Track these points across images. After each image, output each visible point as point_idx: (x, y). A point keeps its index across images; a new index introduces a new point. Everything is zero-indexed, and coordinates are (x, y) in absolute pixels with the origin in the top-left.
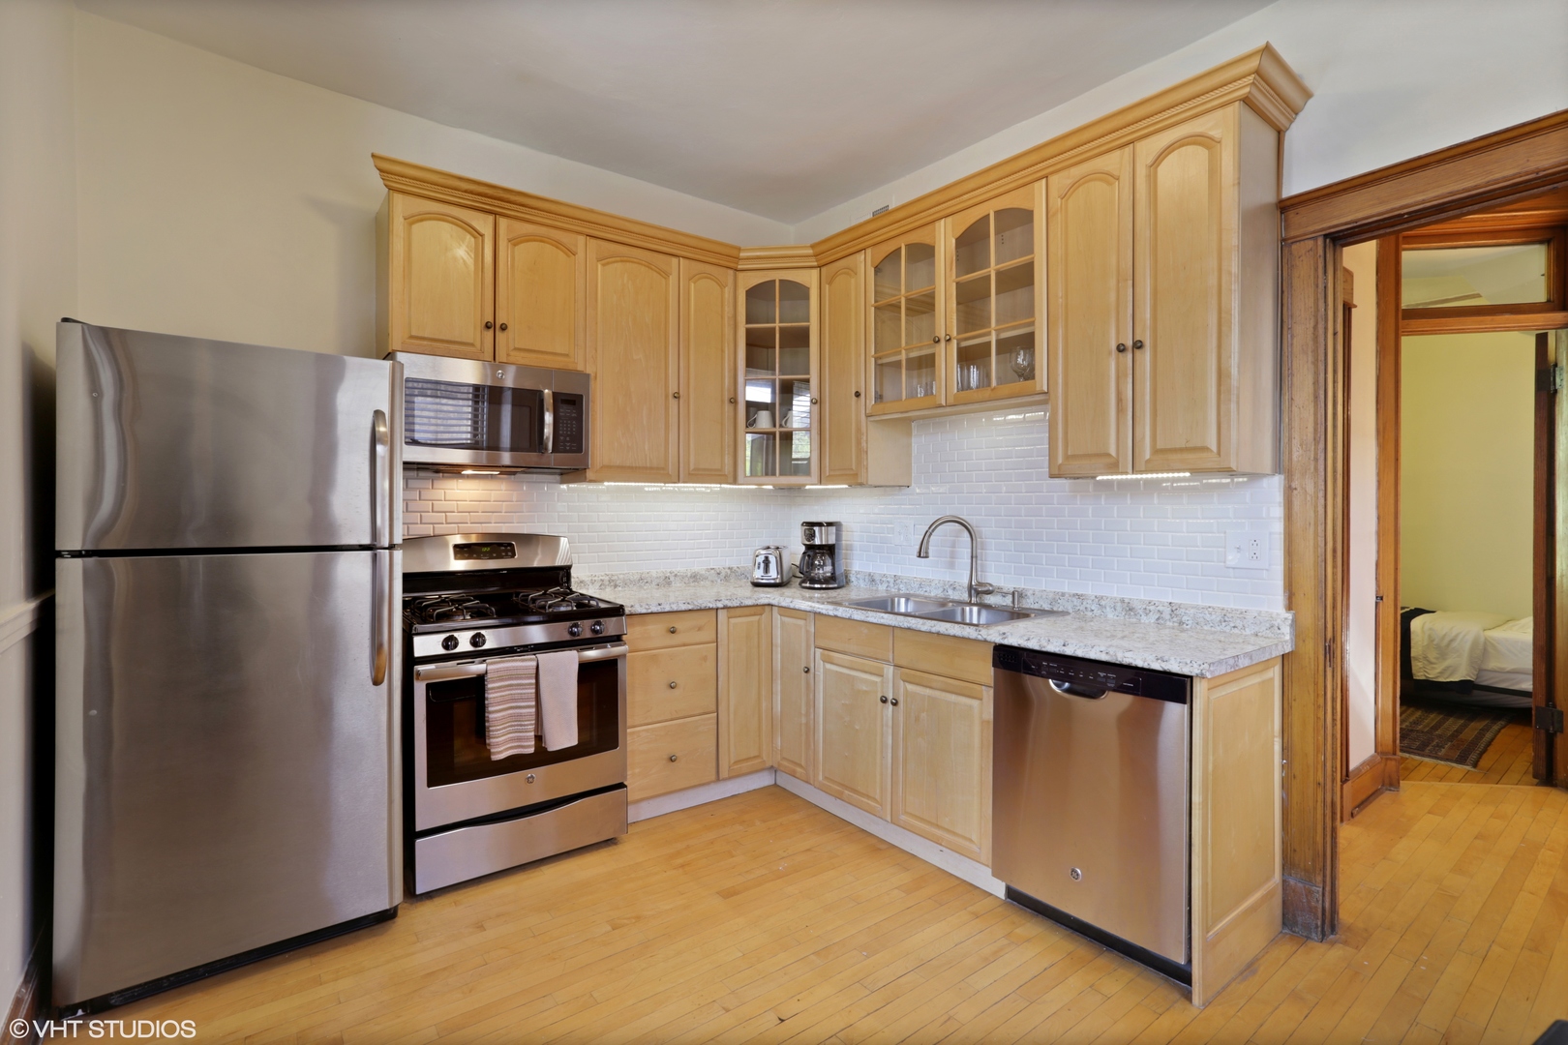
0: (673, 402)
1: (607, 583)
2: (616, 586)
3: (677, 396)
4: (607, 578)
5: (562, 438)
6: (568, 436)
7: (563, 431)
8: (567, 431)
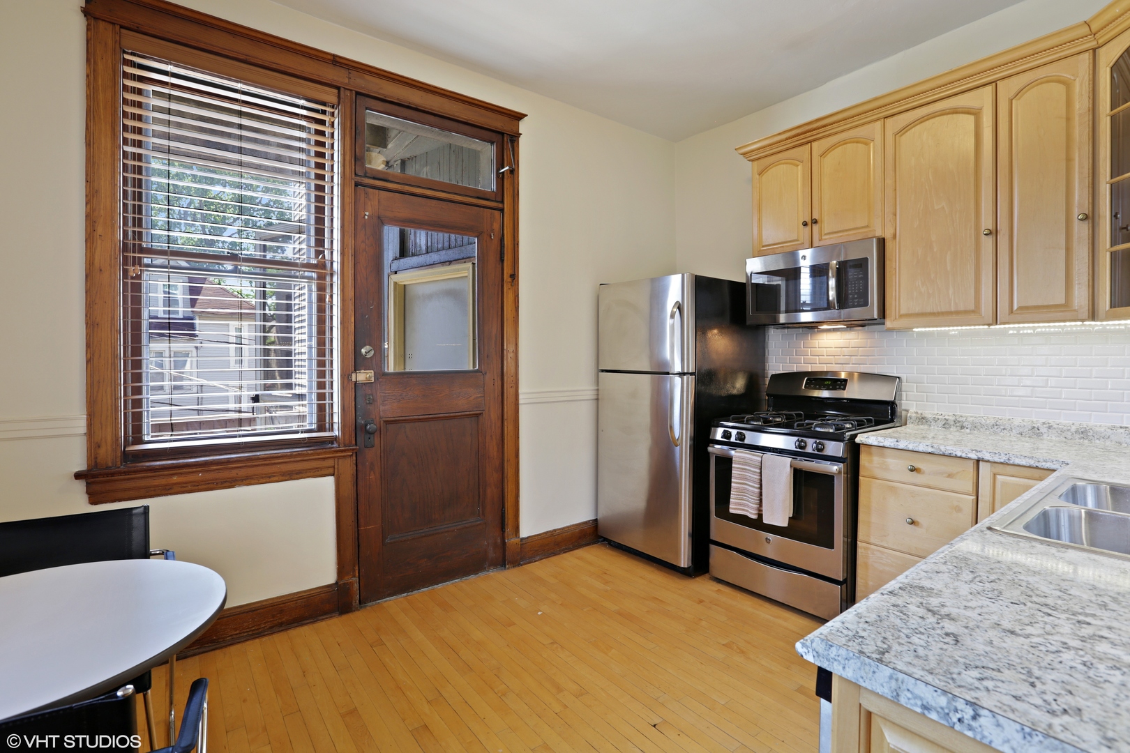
0: (987, 242)
1: (953, 423)
2: (962, 427)
3: (993, 233)
4: (954, 418)
5: (851, 296)
6: (856, 293)
7: (852, 290)
8: (855, 290)
